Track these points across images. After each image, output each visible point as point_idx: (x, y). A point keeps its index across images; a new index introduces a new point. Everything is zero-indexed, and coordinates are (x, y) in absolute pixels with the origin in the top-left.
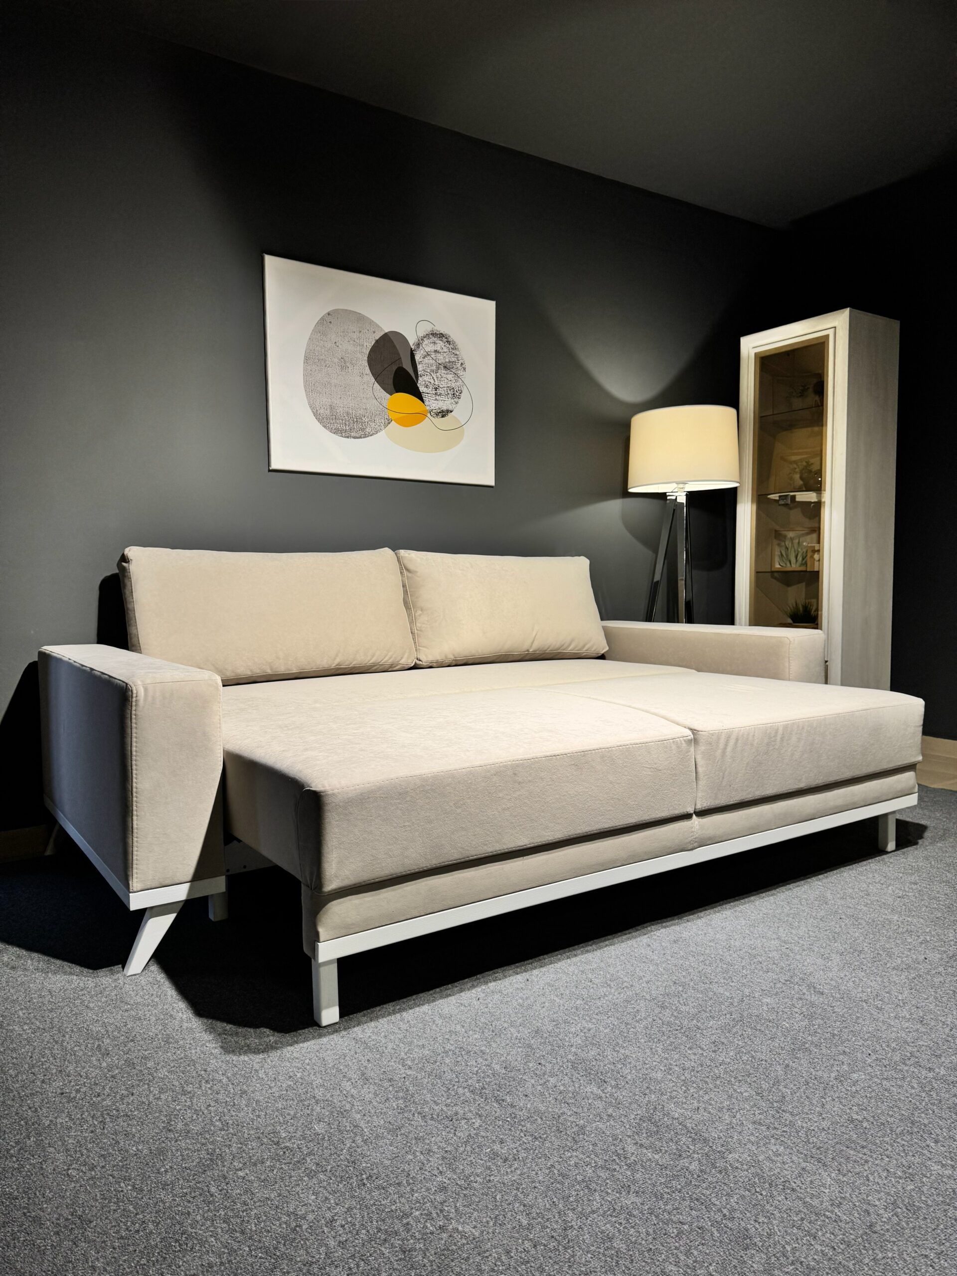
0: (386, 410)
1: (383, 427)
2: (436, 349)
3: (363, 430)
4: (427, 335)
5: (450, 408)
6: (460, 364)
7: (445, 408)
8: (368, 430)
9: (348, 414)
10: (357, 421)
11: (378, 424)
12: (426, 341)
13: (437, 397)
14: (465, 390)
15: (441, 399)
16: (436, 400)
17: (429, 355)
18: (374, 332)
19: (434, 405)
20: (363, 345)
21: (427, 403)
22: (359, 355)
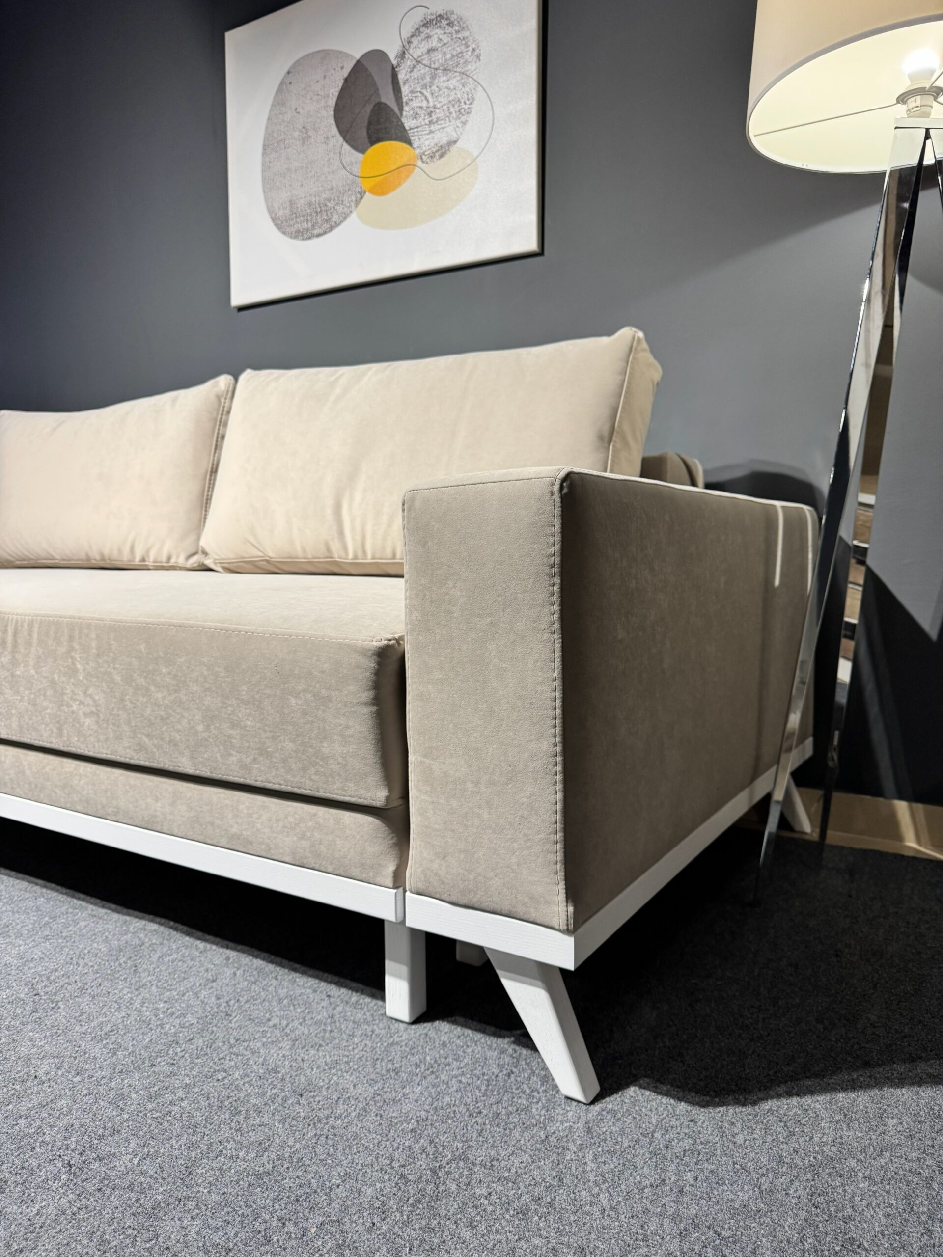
0: (359, 180)
1: (353, 207)
2: (430, 47)
3: (327, 221)
4: (417, 29)
5: (454, 136)
6: (469, 53)
7: (445, 140)
8: (334, 219)
9: (310, 204)
10: (321, 211)
11: (348, 205)
12: (415, 41)
13: (432, 128)
14: (480, 95)
15: (439, 127)
16: (431, 132)
17: (418, 62)
18: (342, 68)
19: (427, 143)
20: (328, 96)
21: (415, 145)
22: (324, 113)
